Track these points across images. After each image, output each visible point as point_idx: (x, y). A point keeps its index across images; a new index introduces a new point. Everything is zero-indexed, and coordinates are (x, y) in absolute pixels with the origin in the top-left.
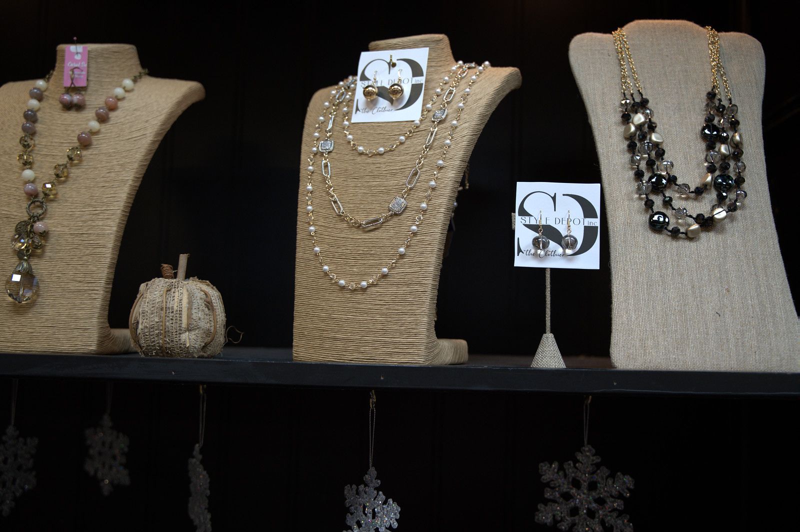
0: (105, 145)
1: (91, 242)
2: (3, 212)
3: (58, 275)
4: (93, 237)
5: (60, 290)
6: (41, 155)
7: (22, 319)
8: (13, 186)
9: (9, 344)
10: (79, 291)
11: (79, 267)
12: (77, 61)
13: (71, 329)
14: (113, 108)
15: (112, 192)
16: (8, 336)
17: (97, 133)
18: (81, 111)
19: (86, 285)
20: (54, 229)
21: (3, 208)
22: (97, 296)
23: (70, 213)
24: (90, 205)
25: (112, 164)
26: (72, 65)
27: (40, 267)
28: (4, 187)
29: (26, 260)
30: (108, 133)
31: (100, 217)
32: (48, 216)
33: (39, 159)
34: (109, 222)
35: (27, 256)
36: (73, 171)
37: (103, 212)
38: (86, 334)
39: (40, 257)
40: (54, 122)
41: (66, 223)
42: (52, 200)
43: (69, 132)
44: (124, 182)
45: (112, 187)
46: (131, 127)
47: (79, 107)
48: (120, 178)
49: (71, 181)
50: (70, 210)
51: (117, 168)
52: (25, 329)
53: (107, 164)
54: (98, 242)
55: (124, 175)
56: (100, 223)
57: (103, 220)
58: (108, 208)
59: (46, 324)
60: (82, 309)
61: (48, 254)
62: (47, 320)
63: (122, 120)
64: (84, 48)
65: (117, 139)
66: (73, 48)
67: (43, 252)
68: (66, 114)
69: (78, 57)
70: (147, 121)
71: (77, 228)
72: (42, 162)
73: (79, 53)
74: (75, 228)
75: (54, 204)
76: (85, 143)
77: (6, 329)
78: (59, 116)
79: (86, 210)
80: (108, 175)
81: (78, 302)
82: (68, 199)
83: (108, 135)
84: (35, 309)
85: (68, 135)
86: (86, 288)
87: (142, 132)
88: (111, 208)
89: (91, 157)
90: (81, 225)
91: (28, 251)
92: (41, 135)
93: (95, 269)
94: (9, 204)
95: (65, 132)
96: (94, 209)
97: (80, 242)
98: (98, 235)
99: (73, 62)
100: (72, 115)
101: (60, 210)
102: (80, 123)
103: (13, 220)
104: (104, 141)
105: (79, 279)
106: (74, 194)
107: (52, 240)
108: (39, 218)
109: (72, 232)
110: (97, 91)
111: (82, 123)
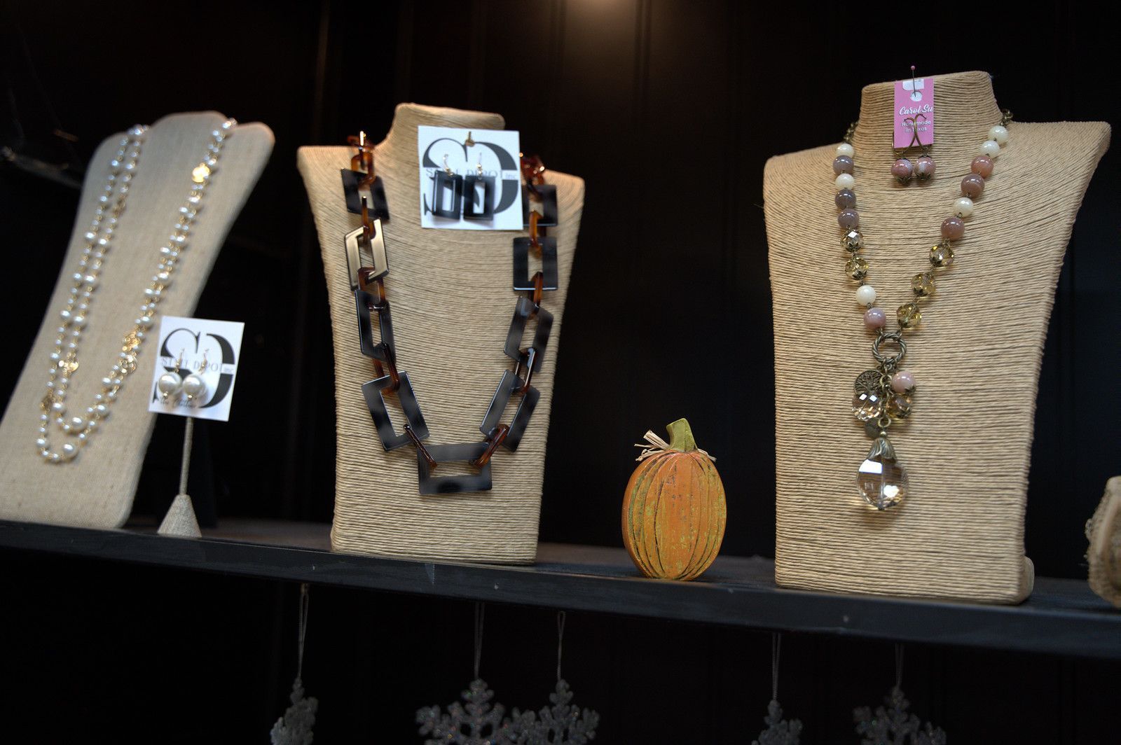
0: (988, 237)
1: (993, 404)
2: (828, 358)
3: (938, 462)
4: (994, 396)
5: (944, 488)
6: (877, 261)
7: (881, 538)
8: (838, 314)
9: (859, 580)
10: (980, 490)
11: (976, 448)
12: (916, 105)
13: (970, 557)
14: (986, 175)
15: (1017, 316)
16: (858, 565)
17: (968, 218)
18: (928, 185)
19: (991, 479)
20: (922, 383)
21: (827, 351)
22: (1012, 500)
23: (949, 355)
24: (980, 341)
25: (1006, 268)
26: (907, 112)
27: (907, 449)
28: (821, 317)
29: (884, 437)
30: (985, 217)
31: (1002, 360)
32: (908, 361)
33: (874, 267)
34: (1021, 369)
35: (886, 429)
36: (939, 284)
37: (1006, 351)
38: (998, 567)
39: (903, 431)
40: (885, 206)
41: (941, 372)
42: (911, 335)
43: (916, 221)
44: (1035, 297)
45: (1015, 307)
46: (1026, 203)
47: (924, 179)
48: (1028, 291)
49: (939, 302)
50: (946, 350)
51: (1019, 275)
52: (887, 556)
53: (1000, 269)
54: (1005, 403)
55: (1034, 286)
56: (1005, 371)
57: (1008, 365)
58: (1016, 345)
59: (924, 548)
60: (988, 522)
61: (917, 425)
62: (926, 540)
63: (1007, 193)
64: (926, 83)
65: (1006, 225)
66: (907, 84)
67: (909, 423)
68: (902, 193)
69: (917, 98)
70: (1053, 192)
71: (963, 380)
72: (881, 272)
73: (918, 91)
74: (959, 380)
75: (917, 342)
76: (952, 236)
77: (853, 554)
78: (890, 197)
79: (975, 348)
80: (1004, 287)
81: (979, 509)
82: (940, 332)
83: (988, 220)
84: (902, 521)
85: (917, 226)
86: (992, 485)
87: (1048, 212)
88: (1020, 345)
89: (967, 258)
90: (970, 374)
91: (884, 421)
92: (868, 229)
93: (1005, 451)
94: (835, 344)
95: (909, 221)
96: (990, 347)
97: (972, 405)
98: (1004, 391)
99: (908, 108)
100: (914, 195)
101: (928, 351)
102: (932, 204)
103: (846, 370)
104: (983, 231)
105: (978, 469)
106: (950, 323)
107: (922, 401)
108: (896, 366)
109: (957, 388)
110: (948, 150)
111: (937, 204)
